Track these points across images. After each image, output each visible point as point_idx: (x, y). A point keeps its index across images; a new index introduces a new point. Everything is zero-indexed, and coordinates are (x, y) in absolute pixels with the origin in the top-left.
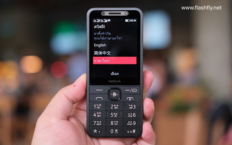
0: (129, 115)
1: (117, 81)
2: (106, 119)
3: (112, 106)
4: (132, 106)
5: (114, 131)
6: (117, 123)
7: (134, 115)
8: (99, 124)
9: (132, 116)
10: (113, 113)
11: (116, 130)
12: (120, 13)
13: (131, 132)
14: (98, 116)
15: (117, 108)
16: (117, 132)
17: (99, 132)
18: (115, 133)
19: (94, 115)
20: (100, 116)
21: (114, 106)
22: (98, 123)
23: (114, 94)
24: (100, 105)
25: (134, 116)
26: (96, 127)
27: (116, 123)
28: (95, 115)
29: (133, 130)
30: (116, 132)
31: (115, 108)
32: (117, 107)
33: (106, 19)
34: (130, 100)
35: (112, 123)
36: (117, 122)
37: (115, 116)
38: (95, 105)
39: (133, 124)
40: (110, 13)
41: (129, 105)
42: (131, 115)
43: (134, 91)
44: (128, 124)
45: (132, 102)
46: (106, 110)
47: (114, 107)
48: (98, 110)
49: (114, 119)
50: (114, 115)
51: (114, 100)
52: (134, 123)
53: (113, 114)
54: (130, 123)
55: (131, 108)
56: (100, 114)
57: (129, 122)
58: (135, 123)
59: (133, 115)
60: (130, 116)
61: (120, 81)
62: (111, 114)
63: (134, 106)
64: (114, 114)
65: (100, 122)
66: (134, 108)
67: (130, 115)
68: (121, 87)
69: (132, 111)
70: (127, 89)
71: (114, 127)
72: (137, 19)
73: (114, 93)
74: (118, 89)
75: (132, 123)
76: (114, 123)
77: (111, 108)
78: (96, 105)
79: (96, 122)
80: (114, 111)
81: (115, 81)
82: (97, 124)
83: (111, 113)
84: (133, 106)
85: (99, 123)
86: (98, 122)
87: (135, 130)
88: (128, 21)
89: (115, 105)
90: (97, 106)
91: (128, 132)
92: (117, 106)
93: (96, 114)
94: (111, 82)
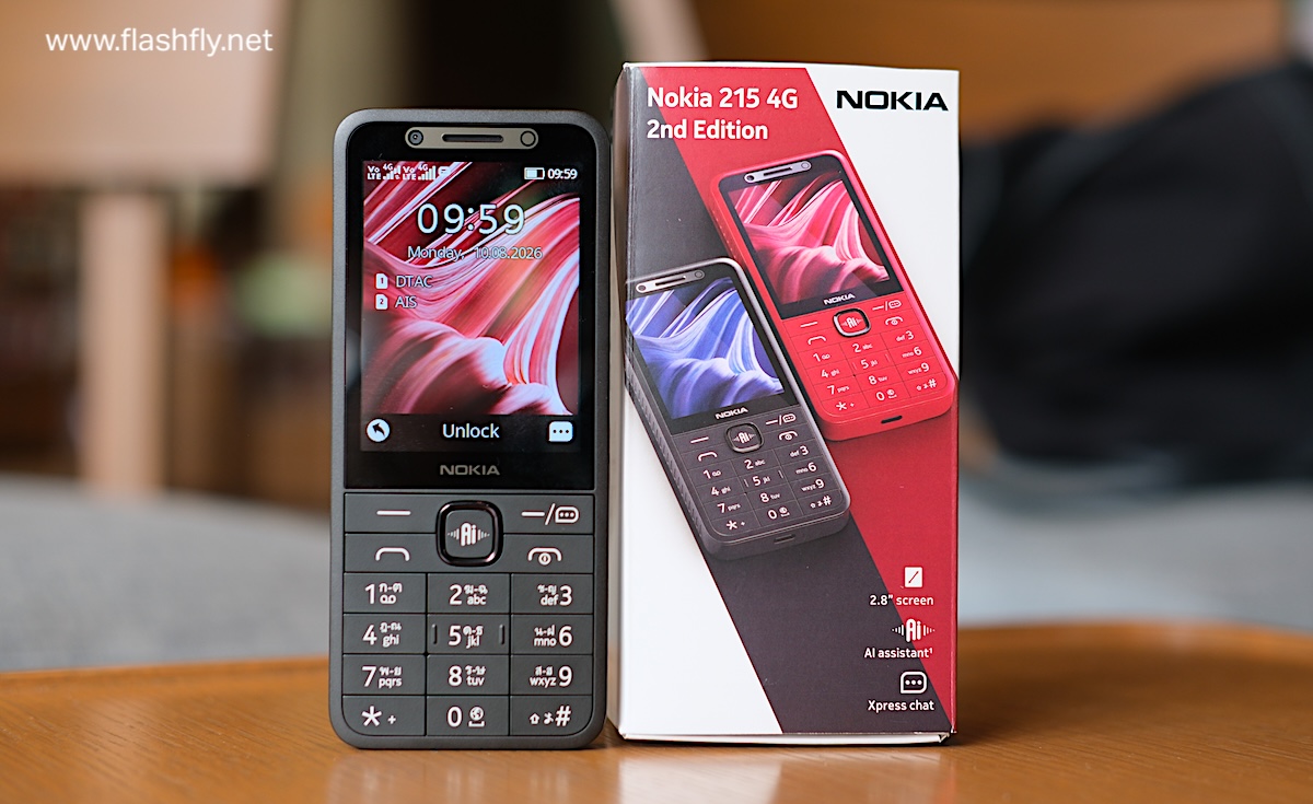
0: (539, 637)
1: (480, 470)
2: (427, 658)
3: (456, 590)
4: (552, 589)
5: (466, 717)
6: (481, 677)
7: (562, 635)
8: (390, 683)
9: (552, 642)
10: (463, 628)
11: (476, 713)
12: (499, 138)
13: (547, 722)
14: (386, 644)
15: (481, 601)
16: (479, 722)
17: (392, 720)
18: (471, 724)
19: (366, 638)
20: (397, 641)
21: (463, 591)
22: (385, 677)
23: (468, 534)
24: (397, 587)
25: (566, 639)
26: (377, 696)
27: (474, 675)
28: (373, 639)
29: (560, 712)
30: (477, 718)
31: (471, 601)
32: (480, 595)
34: (545, 560)
35: (457, 676)
36: (481, 671)
37: (472, 642)
38: (372, 587)
39: (559, 680)
40: (446, 138)
41: (542, 588)
42: (550, 637)
43: (564, 518)
44: (534, 682)
45: (551, 574)
46: (428, 616)
47: (464, 597)
48: (388, 614)
49: (463, 656)
50: (465, 638)
51: (466, 563)
52: (565, 673)
53: (460, 631)
54: (541, 678)
55: (546, 601)
56: (395, 633)
57: (539, 671)
58: (569, 677)
59: (557, 636)
60: (544, 642)
61: (493, 470)
62: (452, 634)
63: (566, 591)
64: (467, 630)
65: (398, 671)
66: (566, 599)
67: (545, 636)
68: (502, 499)
69: (556, 616)
70: (526, 509)
71: (466, 697)
72: (579, 164)
73: (468, 526)
75: (556, 674)
76: (464, 675)
77: (452, 602)
78: (377, 588)
79: (373, 669)
80: (467, 615)
81: (470, 470)
82: (382, 682)
83: (453, 628)
84: (559, 592)
85: (392, 676)
86: (385, 671)
87: (567, 712)
88: (539, 173)
89: (469, 589)
90: (383, 593)
91: (535, 719)
92: (483, 589)
93: (376, 631)
94: (451, 473)
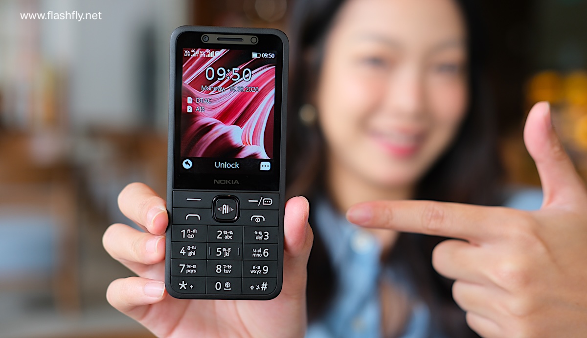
0: (255, 253)
1: (231, 182)
2: (207, 260)
3: (220, 233)
4: (261, 233)
5: (223, 286)
6: (229, 269)
7: (264, 252)
8: (191, 271)
9: (260, 255)
11: (227, 285)
12: (241, 40)
13: (257, 289)
14: (190, 255)
15: (230, 237)
16: (229, 288)
17: (192, 287)
18: (225, 289)
19: (181, 252)
20: (194, 254)
21: (223, 233)
22: (189, 269)
24: (195, 231)
25: (266, 254)
26: (185, 277)
27: (227, 269)
28: (184, 253)
29: (263, 285)
30: (228, 287)
31: (226, 237)
32: (230, 235)
33: (211, 51)
34: (258, 220)
35: (220, 269)
36: (230, 267)
37: (226, 255)
38: (184, 231)
39: (263, 271)
40: (219, 39)
41: (256, 233)
42: (259, 253)
43: (266, 203)
44: (252, 272)
45: (261, 227)
46: (207, 242)
47: (223, 236)
48: (191, 242)
49: (223, 260)
50: (223, 253)
51: (226, 222)
52: (265, 268)
53: (221, 250)
54: (255, 270)
55: (258, 238)
56: (193, 250)
57: (254, 267)
58: (267, 270)
59: (262, 253)
60: (257, 255)
61: (237, 182)
62: (218, 251)
63: (266, 234)
64: (224, 250)
65: (194, 266)
66: (266, 237)
67: (257, 253)
68: (240, 195)
69: (262, 244)
70: (252, 199)
71: (223, 278)
72: (275, 52)
74: (233, 198)
75: (261, 269)
76: (222, 268)
77: (218, 238)
78: (186, 231)
79: (184, 265)
80: (224, 243)
81: (226, 182)
82: (188, 271)
83: (218, 249)
84: (263, 234)
85: (192, 268)
86: (189, 266)
87: (266, 285)
88: (258, 55)
89: (225, 232)
90: (189, 233)
91: (252, 288)
92: (231, 233)
93: (186, 250)
94: (219, 183)
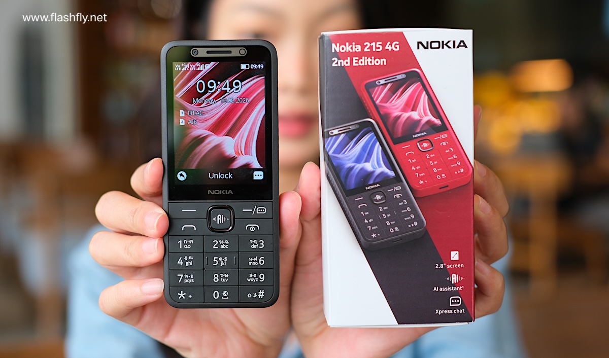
0: (251, 261)
1: (225, 192)
2: (204, 269)
3: (216, 242)
4: (256, 242)
5: (221, 295)
6: (226, 278)
7: (260, 261)
8: (189, 281)
9: (256, 264)
10: (218, 258)
11: (225, 293)
12: (230, 52)
13: (254, 296)
14: (187, 265)
15: (226, 247)
16: (226, 297)
17: (190, 296)
18: (223, 298)
19: (178, 263)
20: (191, 264)
21: (219, 242)
22: (187, 279)
23: (220, 219)
24: (191, 241)
25: (262, 262)
26: (184, 287)
27: (224, 278)
28: (181, 263)
29: (260, 293)
30: (225, 295)
31: (222, 247)
32: (226, 244)
33: (201, 64)
34: (252, 229)
35: (217, 278)
36: (227, 276)
37: (223, 264)
38: (181, 241)
39: (259, 279)
40: (208, 52)
41: (251, 241)
42: (255, 261)
43: (260, 212)
44: (249, 280)
45: (256, 235)
46: (204, 253)
47: (219, 245)
48: (188, 253)
49: (219, 270)
50: (220, 262)
51: (219, 231)
52: (262, 276)
53: (218, 260)
54: (252, 278)
55: (254, 246)
56: (190, 260)
57: (251, 275)
58: (263, 278)
59: (258, 261)
60: (253, 263)
61: (230, 192)
62: (214, 260)
63: (262, 242)
64: (221, 259)
65: (192, 276)
66: (262, 246)
67: (253, 261)
68: (233, 204)
69: (258, 253)
70: (246, 208)
71: (220, 287)
72: (264, 62)
73: (220, 216)
74: (229, 208)
75: (258, 277)
76: (220, 277)
77: (214, 247)
78: (183, 242)
79: (182, 275)
80: (220, 253)
81: (220, 192)
82: (186, 281)
83: (215, 258)
84: (259, 243)
85: (190, 278)
86: (186, 276)
87: (263, 293)
88: (247, 66)
89: (221, 242)
90: (185, 244)
91: (249, 295)
92: (227, 242)
93: (183, 260)
94: (213, 193)
